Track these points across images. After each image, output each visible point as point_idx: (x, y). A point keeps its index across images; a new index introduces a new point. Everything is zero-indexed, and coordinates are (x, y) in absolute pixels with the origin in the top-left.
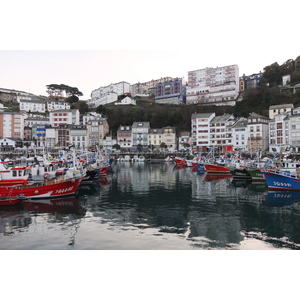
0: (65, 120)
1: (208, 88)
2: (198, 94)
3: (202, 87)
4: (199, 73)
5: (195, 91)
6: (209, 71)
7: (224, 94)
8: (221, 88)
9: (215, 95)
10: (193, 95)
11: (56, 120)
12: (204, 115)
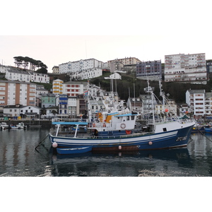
0: (77, 90)
1: (183, 70)
2: (175, 74)
3: (178, 69)
4: (174, 57)
5: (172, 71)
6: (183, 56)
7: (198, 75)
8: (195, 70)
9: (189, 75)
10: (170, 74)
11: (69, 90)
12: (199, 91)
